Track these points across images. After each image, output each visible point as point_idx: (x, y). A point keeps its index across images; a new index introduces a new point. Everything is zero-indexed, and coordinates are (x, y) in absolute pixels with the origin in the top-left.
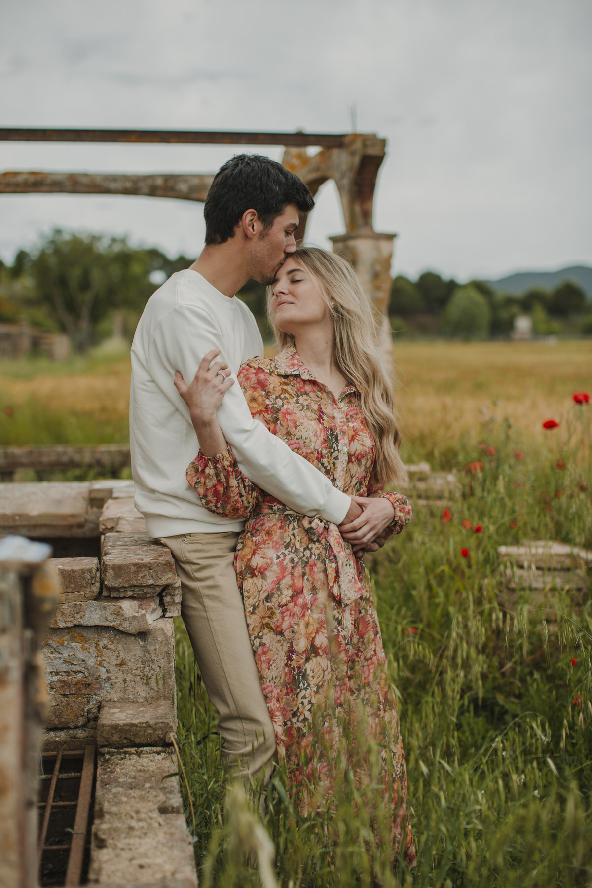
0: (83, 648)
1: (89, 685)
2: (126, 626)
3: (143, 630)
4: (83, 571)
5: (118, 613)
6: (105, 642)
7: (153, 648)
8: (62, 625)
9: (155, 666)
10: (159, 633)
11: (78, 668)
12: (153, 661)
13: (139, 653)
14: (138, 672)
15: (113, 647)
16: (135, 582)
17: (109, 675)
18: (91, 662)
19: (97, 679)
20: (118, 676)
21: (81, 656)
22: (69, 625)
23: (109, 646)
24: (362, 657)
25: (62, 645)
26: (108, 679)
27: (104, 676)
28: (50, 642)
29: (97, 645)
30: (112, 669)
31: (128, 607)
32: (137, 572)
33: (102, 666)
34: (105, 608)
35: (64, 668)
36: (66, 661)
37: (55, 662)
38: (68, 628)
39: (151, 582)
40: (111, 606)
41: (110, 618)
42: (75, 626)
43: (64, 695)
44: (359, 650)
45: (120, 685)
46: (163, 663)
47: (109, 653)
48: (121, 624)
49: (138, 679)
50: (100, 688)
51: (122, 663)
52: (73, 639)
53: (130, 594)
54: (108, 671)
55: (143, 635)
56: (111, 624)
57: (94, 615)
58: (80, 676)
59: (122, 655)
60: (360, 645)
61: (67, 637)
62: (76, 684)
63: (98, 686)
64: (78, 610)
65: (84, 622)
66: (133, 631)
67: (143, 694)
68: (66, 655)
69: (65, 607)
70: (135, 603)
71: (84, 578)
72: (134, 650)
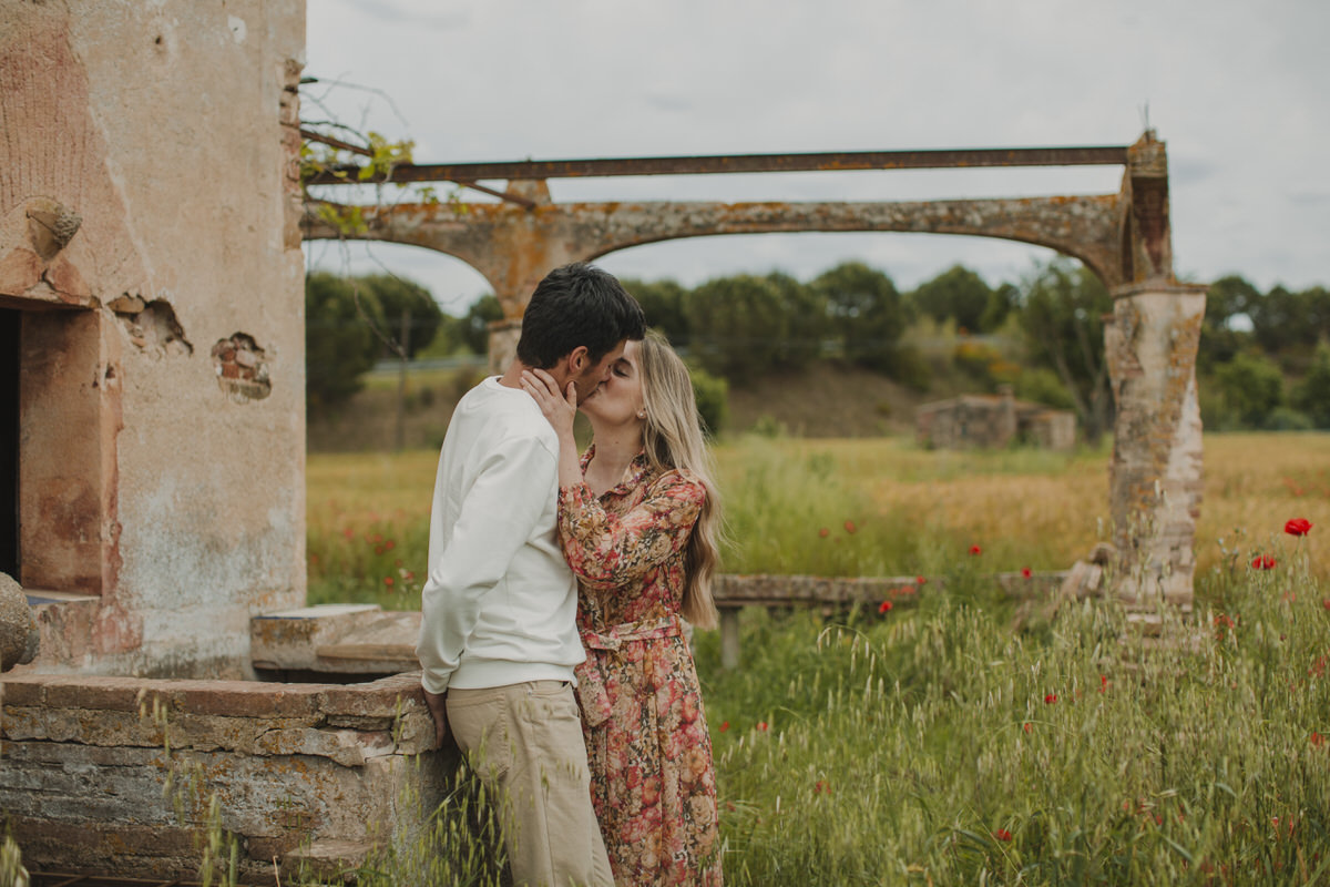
0: (304, 778)
1: (310, 818)
2: (341, 758)
3: (356, 763)
4: (305, 696)
5: (334, 743)
6: (324, 773)
7: (370, 784)
8: (283, 752)
9: (372, 804)
10: (376, 768)
11: (299, 799)
12: (370, 798)
13: (357, 788)
14: (355, 809)
15: (331, 779)
16: (348, 711)
17: (329, 810)
18: (311, 794)
19: (317, 813)
20: (336, 811)
21: (301, 787)
22: (291, 752)
23: (328, 779)
24: (626, 811)
25: (284, 773)
26: (328, 814)
27: (323, 811)
28: (273, 768)
29: (317, 777)
30: (331, 803)
31: (346, 738)
32: (351, 701)
33: (322, 799)
34: (322, 736)
35: (286, 797)
36: (288, 791)
37: (278, 790)
38: (288, 755)
39: (364, 712)
40: (328, 735)
41: (327, 747)
42: (296, 754)
43: (286, 827)
44: (623, 802)
45: (338, 822)
46: (380, 801)
47: (329, 786)
48: (336, 755)
49: (355, 816)
50: (320, 823)
51: (340, 799)
52: (295, 768)
53: (348, 723)
54: (327, 806)
55: (359, 768)
56: (328, 755)
57: (313, 743)
58: (301, 808)
59: (340, 790)
60: (626, 796)
61: (289, 766)
62: (297, 816)
63: (317, 820)
64: (299, 737)
65: (304, 750)
66: (347, 764)
67: (360, 833)
68: (288, 784)
69: (286, 732)
70: (354, 734)
71: (306, 704)
72: (350, 785)
